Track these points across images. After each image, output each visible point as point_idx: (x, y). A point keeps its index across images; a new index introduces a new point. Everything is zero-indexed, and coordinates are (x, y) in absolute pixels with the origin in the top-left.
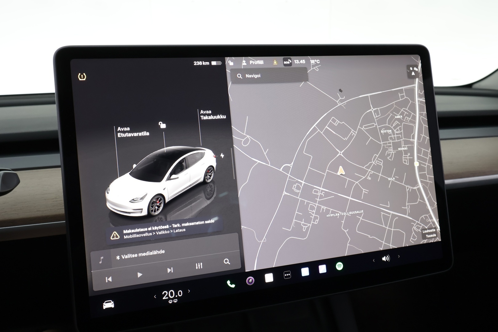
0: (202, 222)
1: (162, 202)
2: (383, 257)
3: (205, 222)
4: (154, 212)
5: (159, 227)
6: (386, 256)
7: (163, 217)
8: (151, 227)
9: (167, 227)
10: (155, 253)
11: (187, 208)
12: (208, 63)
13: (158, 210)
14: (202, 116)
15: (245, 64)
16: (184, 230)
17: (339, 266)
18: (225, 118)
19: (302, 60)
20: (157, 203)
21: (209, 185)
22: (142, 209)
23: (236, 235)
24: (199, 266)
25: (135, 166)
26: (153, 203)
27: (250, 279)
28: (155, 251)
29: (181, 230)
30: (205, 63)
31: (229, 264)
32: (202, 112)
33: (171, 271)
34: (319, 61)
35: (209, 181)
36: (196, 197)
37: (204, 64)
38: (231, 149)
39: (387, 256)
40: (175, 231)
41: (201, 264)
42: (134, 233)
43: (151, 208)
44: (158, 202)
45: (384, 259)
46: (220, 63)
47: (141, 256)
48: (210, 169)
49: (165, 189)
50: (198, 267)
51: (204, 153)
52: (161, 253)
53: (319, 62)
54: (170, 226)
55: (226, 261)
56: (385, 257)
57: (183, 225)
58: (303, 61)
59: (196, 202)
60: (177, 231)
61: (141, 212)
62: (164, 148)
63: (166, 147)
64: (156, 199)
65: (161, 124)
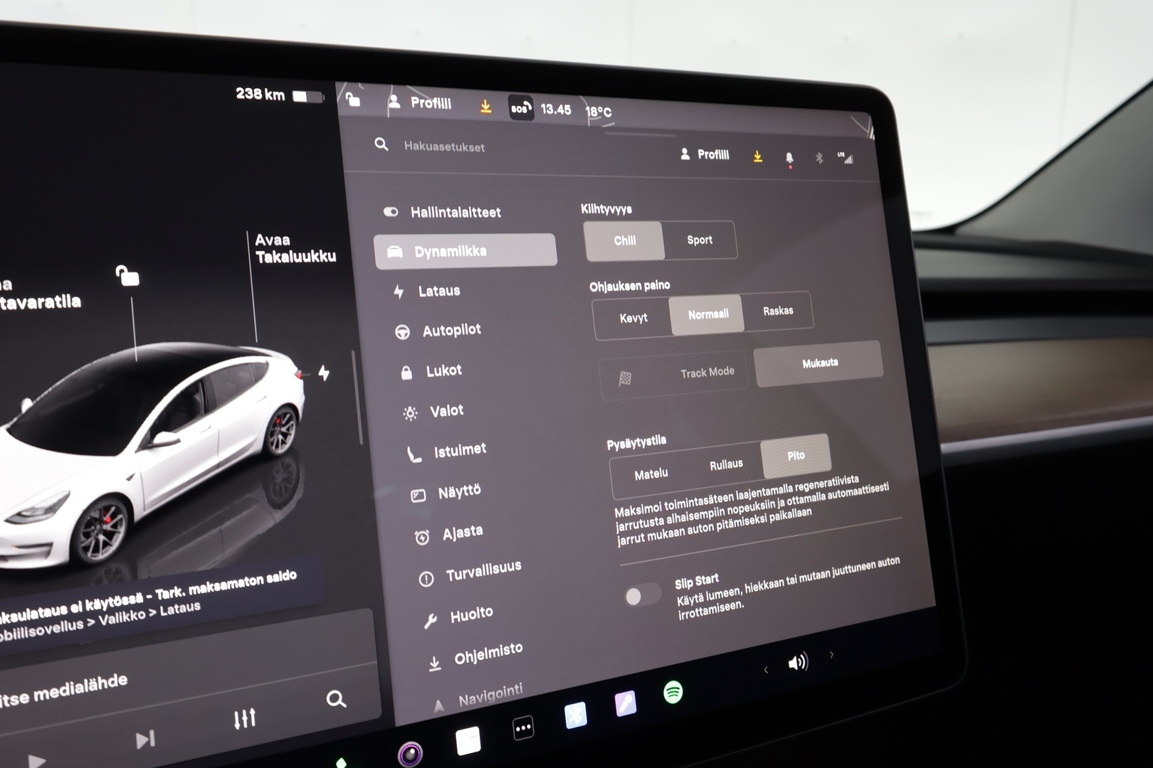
0: (256, 581)
1: (121, 520)
2: (792, 659)
3: (265, 579)
4: (93, 552)
5: (110, 600)
6: (798, 657)
7: (125, 570)
8: (80, 602)
9: (139, 598)
10: (93, 685)
11: (206, 536)
12: (280, 95)
13: (106, 544)
14: (260, 253)
15: (397, 106)
16: (197, 606)
17: (673, 693)
18: (334, 259)
19: (561, 106)
20: (102, 522)
21: (280, 464)
22: (50, 545)
23: (366, 615)
24: (245, 719)
25: (27, 404)
26: (89, 524)
27: (410, 748)
28: (93, 682)
29: (183, 609)
30: (272, 95)
31: (345, 706)
32: (260, 240)
33: (148, 743)
34: (610, 110)
35: (281, 451)
36: (237, 502)
37: (268, 95)
38: (353, 353)
39: (802, 656)
40: (165, 610)
41: (252, 712)
42: (19, 624)
43: (83, 538)
44: (107, 518)
45: (793, 664)
46: (319, 98)
47: (42, 699)
48: (285, 415)
49: (131, 477)
50: (241, 722)
51: (267, 364)
52: (116, 685)
53: (610, 115)
54: (149, 597)
55: (334, 698)
56: (795, 658)
57: (193, 590)
58: (565, 109)
59: (238, 517)
60: (171, 611)
61: (48, 554)
62: (133, 346)
63: (139, 344)
64: (100, 510)
65: (122, 274)
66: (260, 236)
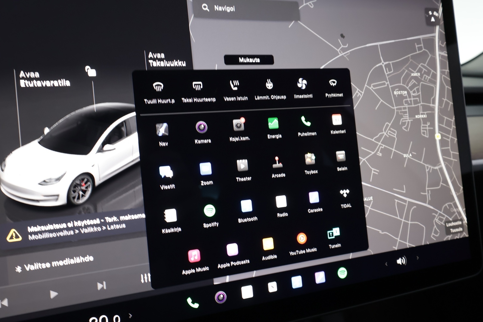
1: (89, 185)
2: (398, 259)
4: (77, 199)
5: (85, 221)
6: (402, 258)
7: (91, 208)
8: (72, 222)
10: (78, 260)
11: (127, 193)
13: (83, 196)
14: (151, 61)
16: (124, 225)
17: (342, 273)
18: (185, 65)
20: (81, 185)
22: (58, 196)
24: (146, 278)
25: (47, 130)
26: (75, 187)
27: (220, 295)
28: (78, 258)
29: (118, 227)
32: (150, 55)
33: (103, 287)
39: (403, 258)
40: (110, 227)
41: (149, 275)
42: (45, 231)
43: (72, 193)
44: (83, 184)
45: (399, 261)
47: (56, 266)
49: (94, 165)
50: (144, 279)
52: (88, 260)
54: (102, 220)
57: (122, 218)
60: (112, 227)
61: (57, 200)
62: (94, 104)
63: (96, 103)
64: (80, 180)
65: (88, 70)
66: (150, 53)
